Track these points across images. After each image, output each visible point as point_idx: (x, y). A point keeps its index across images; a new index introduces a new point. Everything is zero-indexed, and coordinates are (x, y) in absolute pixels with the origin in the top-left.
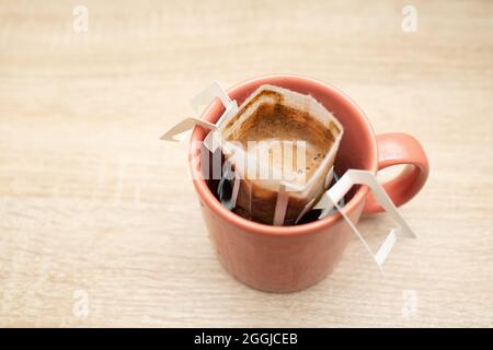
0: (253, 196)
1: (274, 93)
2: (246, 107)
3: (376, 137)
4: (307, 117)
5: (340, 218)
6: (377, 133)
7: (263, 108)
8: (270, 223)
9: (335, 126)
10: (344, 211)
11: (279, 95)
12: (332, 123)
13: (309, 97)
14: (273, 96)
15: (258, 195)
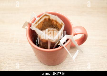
0: (42, 41)
1: (48, 15)
2: (41, 19)
3: (74, 27)
4: (56, 22)
5: (63, 47)
6: (74, 26)
7: (45, 19)
8: (47, 48)
9: (63, 24)
10: (64, 46)
11: (49, 16)
12: (62, 23)
13: (56, 16)
14: (47, 16)
15: (43, 41)
